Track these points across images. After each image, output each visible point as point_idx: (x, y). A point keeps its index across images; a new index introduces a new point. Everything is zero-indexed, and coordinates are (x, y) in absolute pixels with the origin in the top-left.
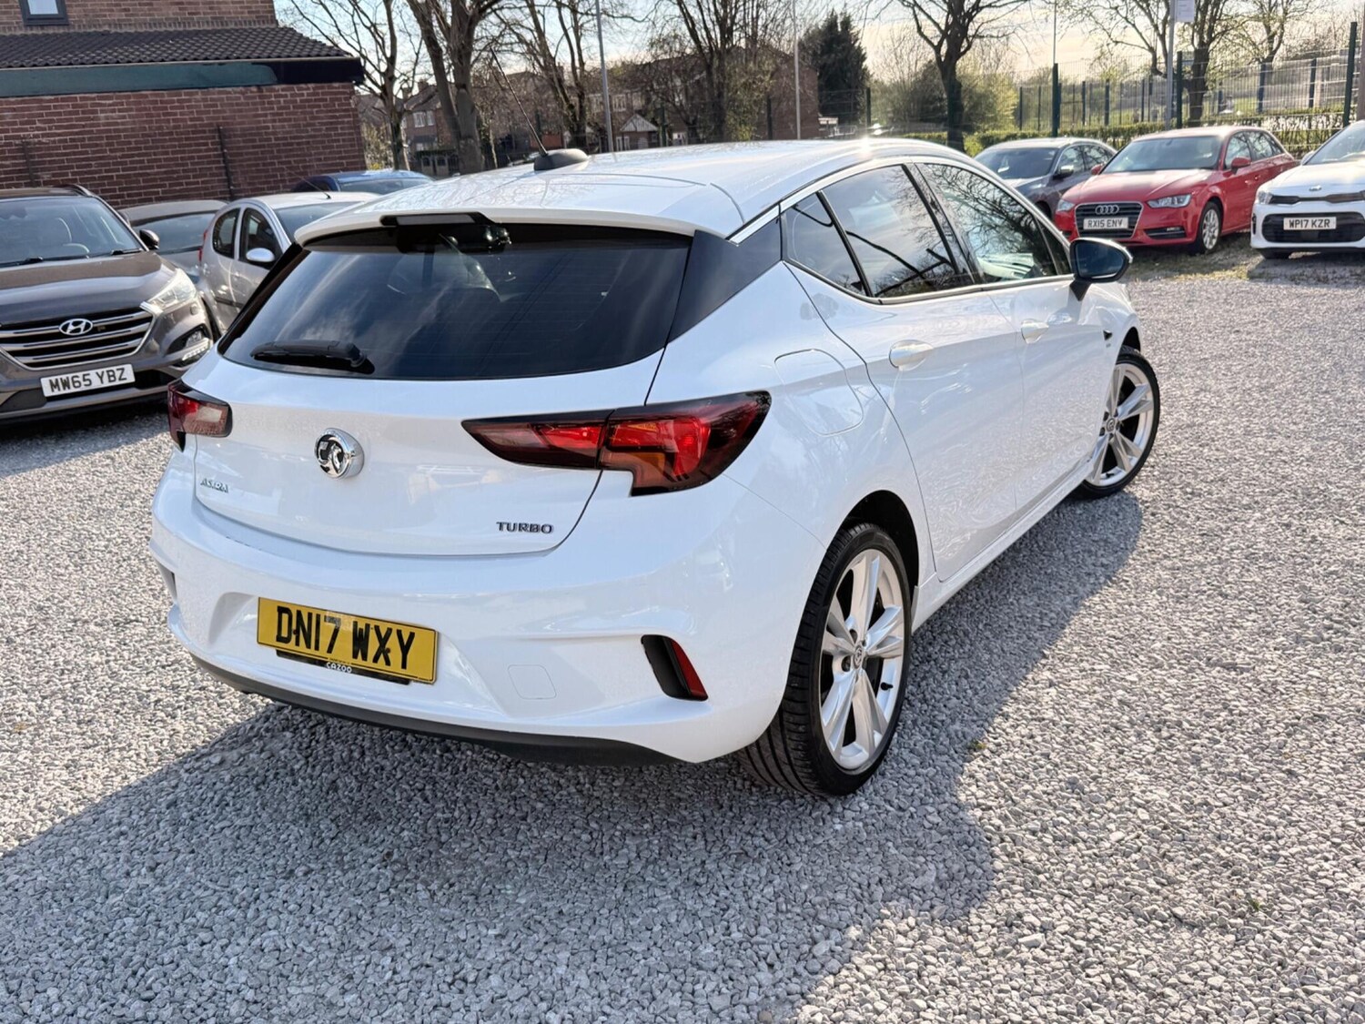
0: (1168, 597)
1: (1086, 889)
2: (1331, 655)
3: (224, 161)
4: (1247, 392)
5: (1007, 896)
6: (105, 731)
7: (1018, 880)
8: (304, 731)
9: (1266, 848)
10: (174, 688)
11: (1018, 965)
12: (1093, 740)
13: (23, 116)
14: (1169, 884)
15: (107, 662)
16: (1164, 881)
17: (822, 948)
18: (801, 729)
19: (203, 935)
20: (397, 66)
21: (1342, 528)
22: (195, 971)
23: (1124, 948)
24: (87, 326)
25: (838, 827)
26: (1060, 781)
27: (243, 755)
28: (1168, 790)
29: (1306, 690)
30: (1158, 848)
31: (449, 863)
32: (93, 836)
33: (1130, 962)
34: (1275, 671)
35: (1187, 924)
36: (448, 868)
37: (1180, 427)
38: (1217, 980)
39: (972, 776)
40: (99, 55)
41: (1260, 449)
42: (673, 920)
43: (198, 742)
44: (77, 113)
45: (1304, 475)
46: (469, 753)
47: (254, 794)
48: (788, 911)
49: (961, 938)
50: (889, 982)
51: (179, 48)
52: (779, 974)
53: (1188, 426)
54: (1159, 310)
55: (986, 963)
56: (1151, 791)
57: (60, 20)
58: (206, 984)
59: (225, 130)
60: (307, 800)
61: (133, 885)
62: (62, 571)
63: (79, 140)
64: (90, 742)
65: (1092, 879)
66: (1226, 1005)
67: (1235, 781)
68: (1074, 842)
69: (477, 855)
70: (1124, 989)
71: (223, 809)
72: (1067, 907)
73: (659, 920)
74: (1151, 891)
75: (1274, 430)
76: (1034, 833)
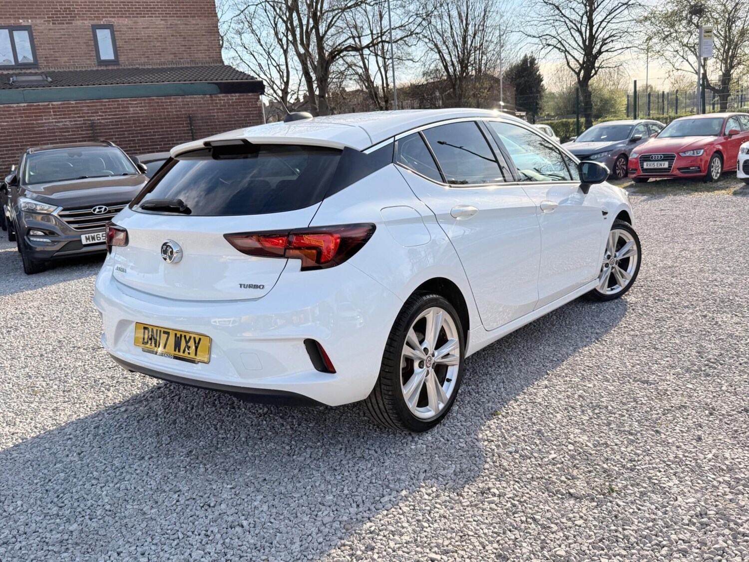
0: (625, 349)
1: (528, 479)
2: (702, 378)
3: (192, 133)
4: (710, 251)
5: (486, 480)
6: (75, 395)
7: (495, 474)
8: (168, 398)
9: (629, 465)
10: (112, 377)
11: (481, 511)
12: (558, 413)
13: (93, 109)
14: (573, 479)
15: (84, 365)
16: (570, 477)
17: (386, 499)
18: (390, 393)
19: (94, 482)
20: (290, 86)
21: (735, 318)
22: (85, 496)
23: (537, 506)
24: (106, 209)
25: (413, 447)
26: (534, 430)
27: (137, 408)
28: (588, 437)
29: (682, 394)
30: (573, 463)
31: (219, 456)
32: (57, 439)
33: (538, 512)
34: (669, 385)
35: (574, 497)
36: (218, 459)
37: (664, 268)
38: (580, 522)
39: (489, 427)
40: (132, 79)
41: (704, 279)
42: (317, 484)
43: (117, 401)
44: (119, 108)
45: (724, 292)
46: (243, 409)
47: (136, 424)
48: (376, 483)
49: (457, 498)
50: (413, 515)
51: (172, 76)
52: (361, 509)
53: (670, 267)
54: (676, 210)
55: (465, 509)
56: (579, 437)
57: (115, 62)
58: (89, 502)
59: (193, 117)
60: (160, 427)
61: (68, 460)
62: (75, 325)
63: (119, 121)
64: (67, 400)
65: (533, 475)
66: (580, 533)
67: (626, 434)
68: (530, 458)
69: (233, 454)
70: (531, 524)
71: (120, 430)
72: (515, 486)
73: (310, 484)
74: (562, 482)
75: (716, 270)
76: (511, 453)
